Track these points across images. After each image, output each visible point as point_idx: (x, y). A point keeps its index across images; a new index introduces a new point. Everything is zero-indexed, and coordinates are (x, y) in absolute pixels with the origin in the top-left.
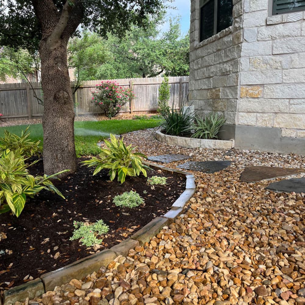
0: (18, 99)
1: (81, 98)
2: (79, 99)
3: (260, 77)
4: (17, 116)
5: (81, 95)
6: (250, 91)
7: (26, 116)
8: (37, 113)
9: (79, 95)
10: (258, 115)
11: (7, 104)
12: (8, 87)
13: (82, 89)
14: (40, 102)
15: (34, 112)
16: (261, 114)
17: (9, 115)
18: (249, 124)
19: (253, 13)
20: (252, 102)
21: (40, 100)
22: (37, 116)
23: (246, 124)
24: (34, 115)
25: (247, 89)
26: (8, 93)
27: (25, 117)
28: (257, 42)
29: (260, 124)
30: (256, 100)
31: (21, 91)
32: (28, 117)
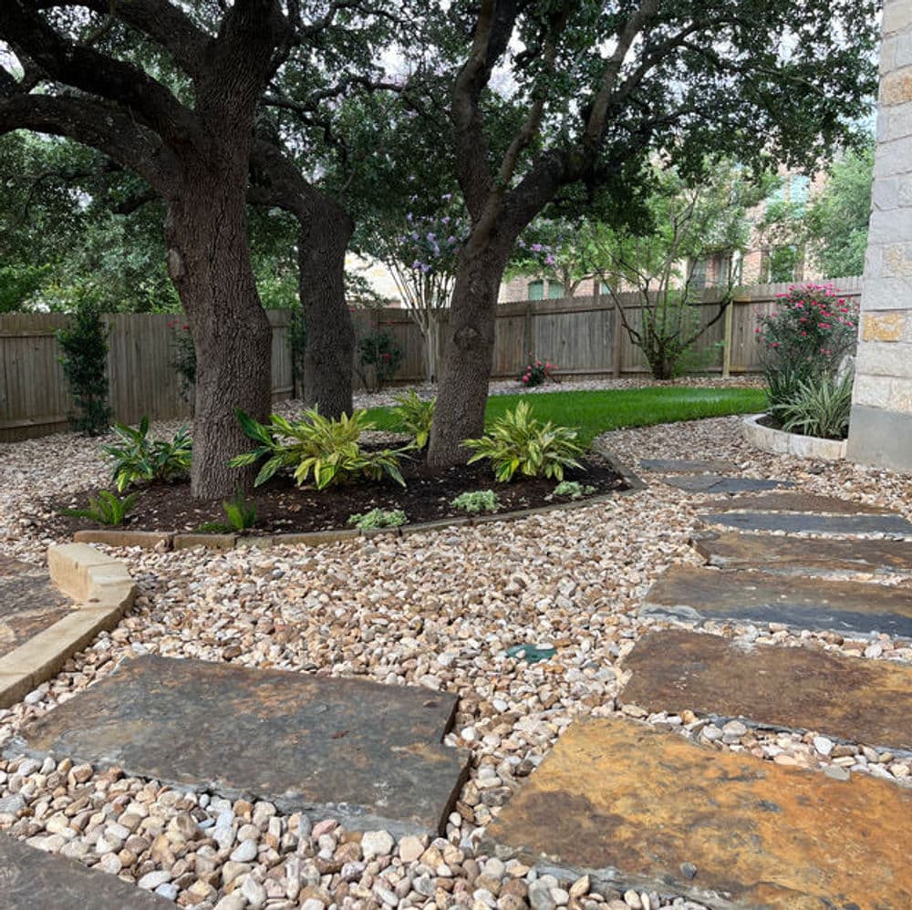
0: (596, 332)
1: (741, 329)
2: (737, 331)
3: (900, 292)
4: (589, 371)
5: (741, 321)
6: (881, 324)
7: (609, 370)
8: (634, 365)
9: (737, 322)
10: (895, 382)
11: (573, 343)
12: (579, 304)
13: (746, 308)
14: (636, 339)
15: (626, 362)
16: (900, 381)
17: (574, 369)
18: (875, 404)
19: (894, 143)
20: (883, 352)
21: (637, 335)
22: (633, 373)
23: (870, 403)
24: (626, 370)
25: (877, 319)
26: (577, 318)
27: (607, 373)
28: (899, 210)
29: (896, 405)
30: (892, 346)
31: (605, 313)
32: (611, 373)
